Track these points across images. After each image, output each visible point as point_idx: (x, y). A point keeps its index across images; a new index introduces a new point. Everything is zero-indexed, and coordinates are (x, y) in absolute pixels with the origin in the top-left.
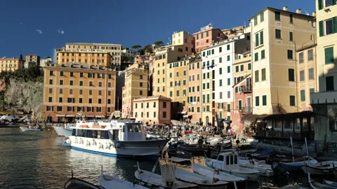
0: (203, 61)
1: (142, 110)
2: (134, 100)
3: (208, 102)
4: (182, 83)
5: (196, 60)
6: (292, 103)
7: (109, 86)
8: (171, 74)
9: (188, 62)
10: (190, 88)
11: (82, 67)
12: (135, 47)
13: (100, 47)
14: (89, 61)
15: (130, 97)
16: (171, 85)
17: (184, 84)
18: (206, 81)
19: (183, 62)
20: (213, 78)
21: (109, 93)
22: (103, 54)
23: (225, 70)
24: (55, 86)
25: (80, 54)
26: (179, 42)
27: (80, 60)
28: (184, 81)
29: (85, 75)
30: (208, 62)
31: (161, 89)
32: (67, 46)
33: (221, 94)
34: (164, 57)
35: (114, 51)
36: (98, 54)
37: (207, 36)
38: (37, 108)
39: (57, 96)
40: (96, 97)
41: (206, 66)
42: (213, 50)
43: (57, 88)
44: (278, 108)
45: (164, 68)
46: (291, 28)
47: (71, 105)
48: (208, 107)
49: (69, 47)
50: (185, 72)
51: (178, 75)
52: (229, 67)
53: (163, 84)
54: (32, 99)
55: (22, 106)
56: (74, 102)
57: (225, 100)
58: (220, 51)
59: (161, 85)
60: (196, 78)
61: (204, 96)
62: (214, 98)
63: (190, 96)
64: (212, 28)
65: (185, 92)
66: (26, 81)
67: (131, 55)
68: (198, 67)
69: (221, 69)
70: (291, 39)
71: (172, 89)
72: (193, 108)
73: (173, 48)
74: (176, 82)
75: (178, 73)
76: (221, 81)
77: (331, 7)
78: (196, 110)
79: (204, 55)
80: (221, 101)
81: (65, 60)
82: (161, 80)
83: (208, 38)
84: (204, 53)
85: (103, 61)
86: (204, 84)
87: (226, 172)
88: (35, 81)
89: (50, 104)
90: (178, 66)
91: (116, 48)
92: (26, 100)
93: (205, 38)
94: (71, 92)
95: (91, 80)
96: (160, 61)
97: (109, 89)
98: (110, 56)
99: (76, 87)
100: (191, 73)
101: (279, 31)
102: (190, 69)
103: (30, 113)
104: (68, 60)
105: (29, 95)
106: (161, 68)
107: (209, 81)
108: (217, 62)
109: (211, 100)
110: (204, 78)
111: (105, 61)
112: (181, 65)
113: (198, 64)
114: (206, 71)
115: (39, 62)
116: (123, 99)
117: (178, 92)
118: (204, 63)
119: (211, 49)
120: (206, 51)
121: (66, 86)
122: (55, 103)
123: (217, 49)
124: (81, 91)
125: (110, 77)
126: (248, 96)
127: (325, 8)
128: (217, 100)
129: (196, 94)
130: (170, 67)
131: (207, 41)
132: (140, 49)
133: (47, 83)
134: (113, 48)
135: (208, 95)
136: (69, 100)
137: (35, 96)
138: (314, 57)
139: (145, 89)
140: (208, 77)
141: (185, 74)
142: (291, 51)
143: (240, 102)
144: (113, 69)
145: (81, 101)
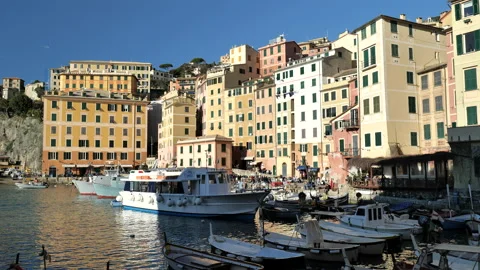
0: (277, 87)
1: (191, 156)
2: (179, 142)
3: (285, 142)
4: (246, 117)
5: (266, 85)
6: (414, 142)
7: (139, 122)
8: (230, 105)
9: (254, 88)
10: (258, 124)
11: (98, 95)
12: (163, 66)
13: (120, 67)
14: (105, 86)
15: (172, 137)
16: (231, 120)
17: (250, 118)
18: (282, 114)
19: (248, 89)
20: (293, 109)
21: (138, 132)
22: (126, 77)
23: (309, 99)
24: (61, 123)
25: (92, 77)
26: (240, 60)
27: (92, 86)
28: (250, 115)
29: (104, 107)
30: (285, 88)
31: (216, 126)
32: (72, 66)
33: (304, 131)
34: (220, 81)
35: (140, 72)
36: (119, 77)
37: (279, 51)
38: (29, 157)
39: (63, 138)
40: (118, 139)
41: (282, 94)
42: (291, 72)
43: (63, 126)
44: (397, 148)
45: (219, 96)
46: (411, 43)
47: (84, 150)
48: (285, 150)
49: (75, 67)
50: (250, 102)
51: (240, 107)
52: (314, 95)
53: (219, 119)
54: (21, 143)
55: (6, 153)
56: (87, 146)
57: (310, 140)
58: (302, 72)
59: (216, 120)
60: (267, 109)
61: (279, 134)
62: (293, 137)
63: (258, 136)
64: (284, 40)
65: (250, 129)
66: (10, 117)
67: (160, 77)
68: (270, 95)
69: (303, 98)
70: (411, 58)
71: (233, 126)
72: (263, 152)
73: (232, 69)
74: (237, 116)
75: (240, 103)
76: (303, 114)
77: (472, 18)
78: (267, 154)
79: (278, 78)
80: (304, 142)
81: (71, 86)
82: (216, 114)
83: (279, 54)
84: (279, 75)
85: (126, 86)
86: (279, 119)
87: (371, 229)
88: (25, 117)
89: (53, 150)
90: (240, 93)
91: (143, 69)
92: (11, 145)
93: (276, 55)
94: (84, 131)
95: (112, 113)
96: (215, 87)
97: (138, 126)
98: (136, 80)
99: (91, 124)
100: (259, 103)
101: (397, 46)
102: (258, 97)
103: (18, 163)
104: (74, 86)
105: (15, 136)
106: (216, 97)
107: (287, 113)
108: (297, 87)
109: (289, 140)
110: (279, 110)
111: (129, 87)
112: (245, 92)
113: (270, 90)
114: (281, 100)
115: (23, 88)
116: (160, 141)
117: (241, 129)
118: (279, 89)
119: (289, 71)
120: (281, 73)
121: (76, 123)
122: (61, 148)
123: (297, 71)
124: (98, 130)
125: (139, 110)
126: (353, 134)
127: (464, 18)
128: (299, 140)
129: (267, 132)
130: (230, 95)
131: (279, 59)
132: (170, 69)
133: (48, 119)
134: (138, 68)
135: (285, 134)
136: (81, 143)
137: (25, 139)
138: (443, 81)
139: (193, 126)
140: (285, 109)
141: (251, 105)
142: (411, 74)
143: (342, 142)
144: (143, 98)
145: (98, 144)
